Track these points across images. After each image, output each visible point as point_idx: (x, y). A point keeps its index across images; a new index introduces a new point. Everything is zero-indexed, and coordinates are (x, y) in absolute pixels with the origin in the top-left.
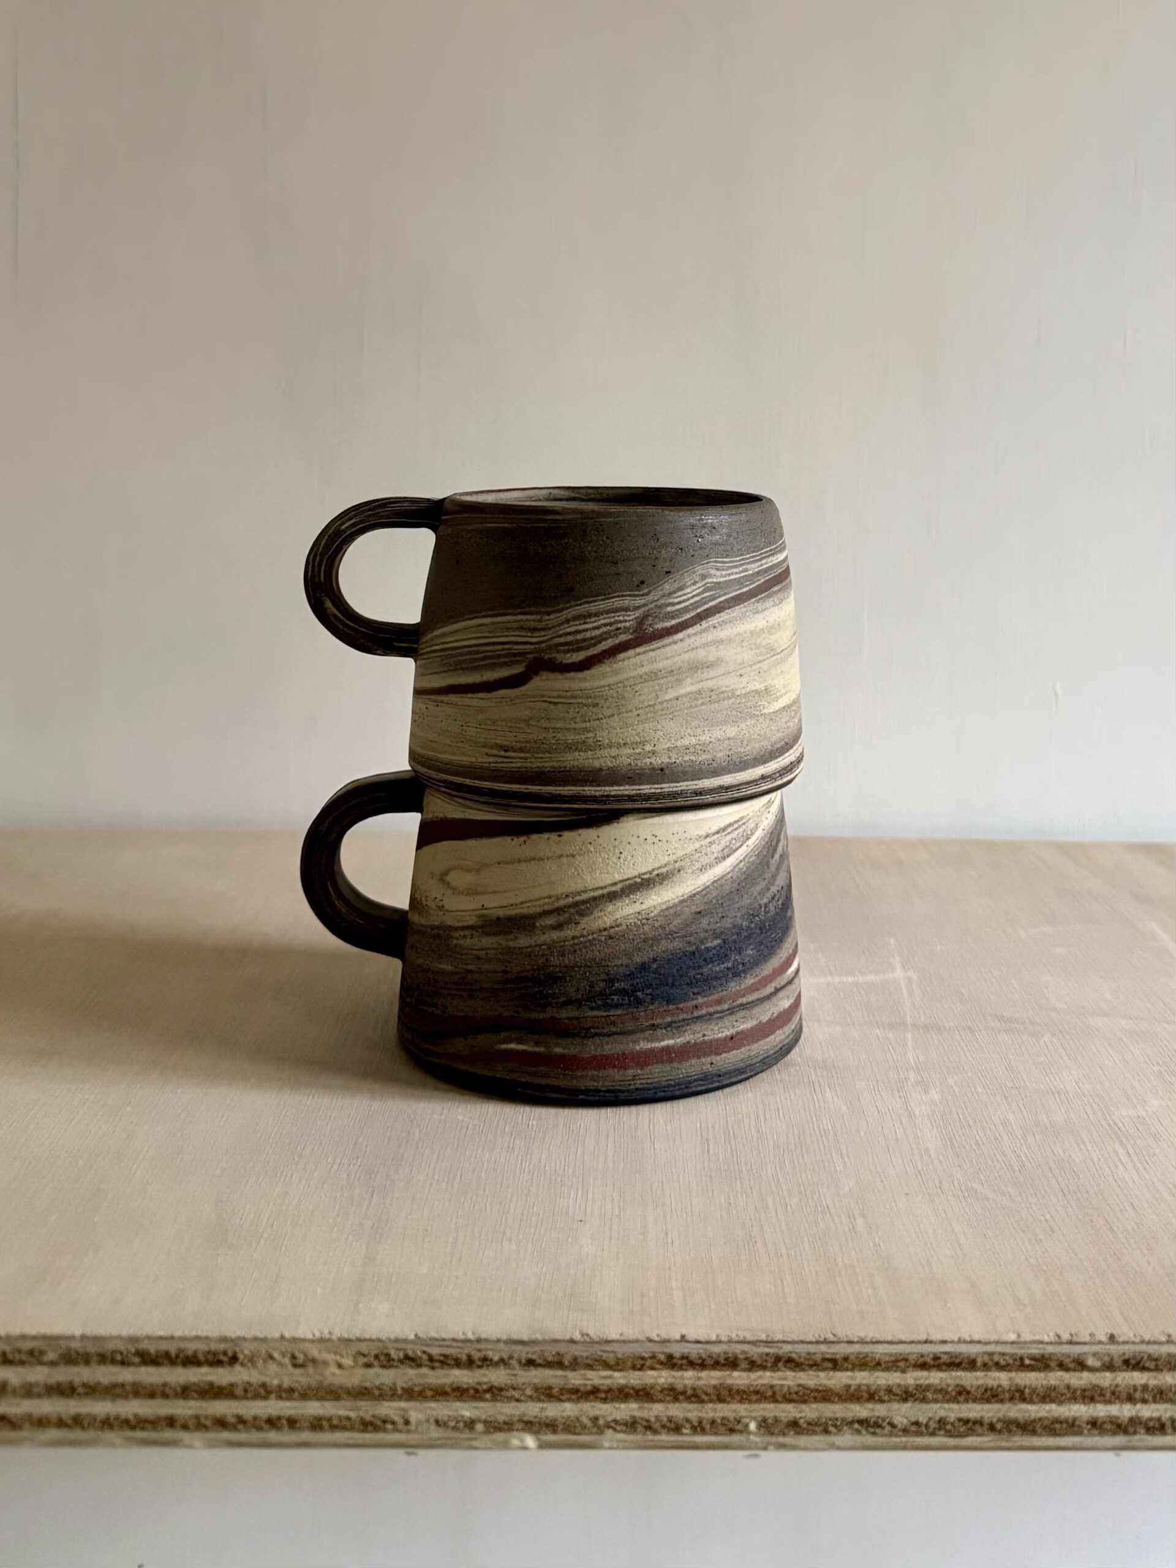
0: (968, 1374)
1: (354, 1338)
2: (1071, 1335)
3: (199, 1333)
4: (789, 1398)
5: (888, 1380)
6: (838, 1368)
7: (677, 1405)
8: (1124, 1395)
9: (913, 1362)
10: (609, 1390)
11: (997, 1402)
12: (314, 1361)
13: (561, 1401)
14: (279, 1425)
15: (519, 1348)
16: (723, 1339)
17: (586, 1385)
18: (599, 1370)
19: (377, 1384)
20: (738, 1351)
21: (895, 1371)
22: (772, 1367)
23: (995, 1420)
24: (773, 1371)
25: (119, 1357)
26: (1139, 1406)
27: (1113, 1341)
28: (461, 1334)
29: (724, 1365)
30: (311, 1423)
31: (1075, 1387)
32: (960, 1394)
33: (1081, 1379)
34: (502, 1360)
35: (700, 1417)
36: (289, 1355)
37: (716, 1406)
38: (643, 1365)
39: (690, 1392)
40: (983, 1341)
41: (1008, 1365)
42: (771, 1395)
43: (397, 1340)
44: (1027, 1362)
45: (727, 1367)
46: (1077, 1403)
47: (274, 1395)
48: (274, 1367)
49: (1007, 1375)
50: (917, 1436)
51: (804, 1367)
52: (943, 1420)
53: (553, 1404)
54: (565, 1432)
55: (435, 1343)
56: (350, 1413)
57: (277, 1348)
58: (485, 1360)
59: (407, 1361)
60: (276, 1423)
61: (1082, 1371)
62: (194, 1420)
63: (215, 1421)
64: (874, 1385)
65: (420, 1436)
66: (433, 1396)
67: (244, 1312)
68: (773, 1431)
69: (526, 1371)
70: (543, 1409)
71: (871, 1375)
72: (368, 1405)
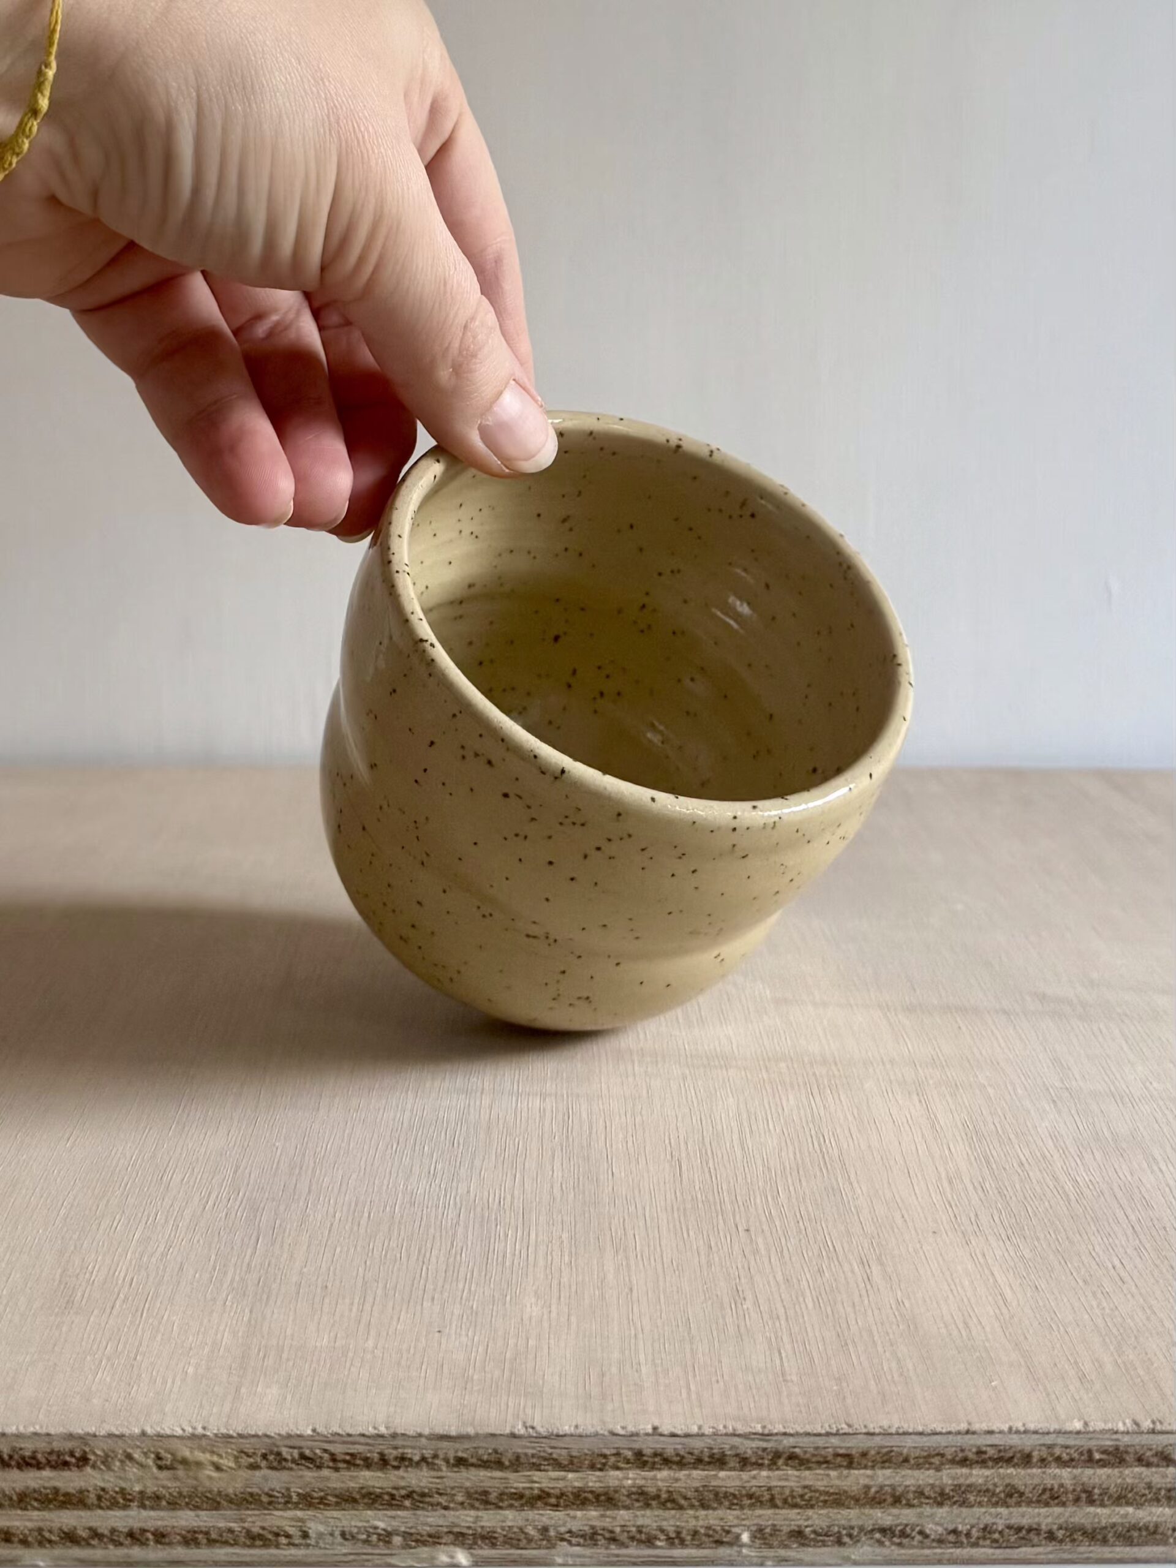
0: (1022, 1472)
1: (235, 1435)
2: (1153, 1422)
3: (38, 1429)
4: (790, 1502)
5: (918, 1480)
6: (854, 1465)
7: (648, 1512)
9: (950, 1457)
10: (562, 1494)
11: (1057, 1505)
12: (184, 1462)
13: (501, 1508)
14: (143, 1540)
15: (445, 1444)
16: (707, 1433)
17: (531, 1488)
18: (546, 1471)
19: (266, 1490)
20: (727, 1446)
21: (928, 1469)
22: (769, 1465)
23: (1055, 1527)
24: (770, 1469)
28: (370, 1429)
29: (709, 1463)
30: (184, 1537)
31: (1159, 1486)
32: (1011, 1496)
33: (1165, 1476)
34: (424, 1459)
35: (678, 1526)
36: (153, 1456)
37: (698, 1514)
38: (604, 1464)
39: (664, 1496)
40: (1041, 1431)
41: (1072, 1460)
42: (771, 1500)
43: (289, 1436)
44: (1097, 1456)
45: (712, 1466)
46: (1161, 1506)
47: (136, 1504)
48: (135, 1470)
49: (1070, 1473)
50: (955, 1547)
51: (811, 1465)
52: (988, 1529)
53: (491, 1512)
54: (507, 1546)
55: (337, 1438)
56: (232, 1525)
57: (138, 1447)
58: (403, 1460)
59: (303, 1462)
60: (140, 1537)
61: (1168, 1466)
62: (36, 1534)
63: (63, 1535)
64: (900, 1486)
65: (322, 1551)
66: (337, 1504)
67: (95, 1401)
68: (771, 1542)
69: (456, 1472)
70: (477, 1519)
71: (897, 1473)
72: (255, 1515)
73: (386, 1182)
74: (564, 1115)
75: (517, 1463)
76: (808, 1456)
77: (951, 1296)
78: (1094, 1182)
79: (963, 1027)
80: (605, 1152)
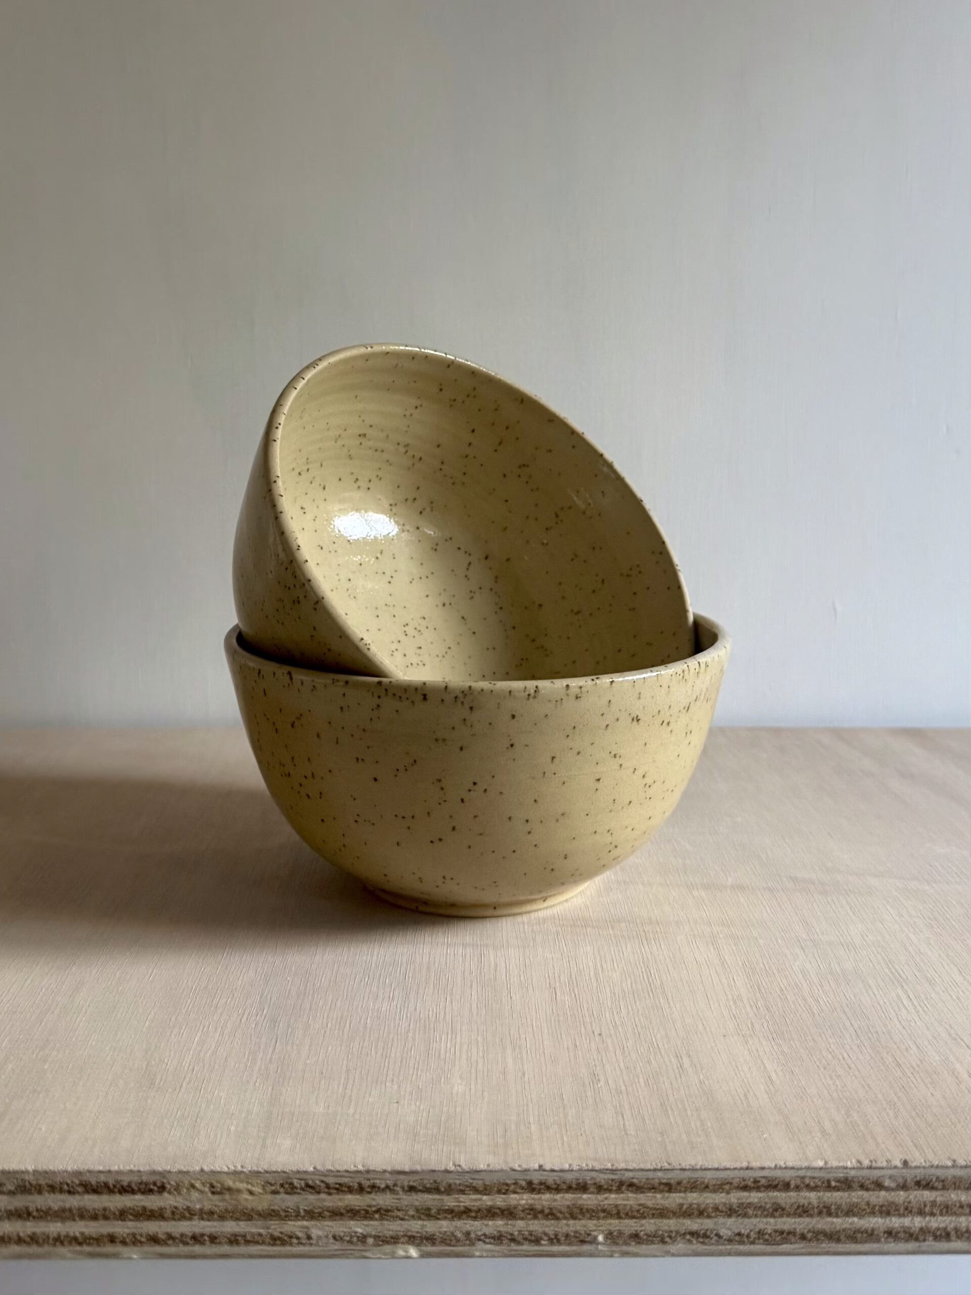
0: (784, 1195)
1: (262, 1171)
2: (871, 1161)
3: (132, 1168)
4: (630, 1214)
5: (715, 1200)
6: (672, 1190)
7: (536, 1222)
8: (915, 1210)
9: (736, 1185)
10: (479, 1210)
11: (807, 1216)
12: (229, 1189)
13: (438, 1219)
14: (202, 1241)
15: (402, 1177)
16: (575, 1169)
17: (459, 1206)
18: (470, 1194)
19: (283, 1208)
20: (587, 1178)
21: (721, 1193)
22: (616, 1190)
23: (806, 1231)
24: (617, 1193)
25: (66, 1187)
26: (927, 1218)
27: (907, 1166)
28: (352, 1166)
29: (576, 1189)
30: (228, 1239)
31: (875, 1203)
32: (776, 1210)
33: (878, 1197)
34: (387, 1187)
35: (556, 1231)
36: (208, 1185)
37: (569, 1223)
38: (507, 1190)
39: (547, 1211)
40: (796, 1167)
41: (817, 1187)
42: (617, 1213)
43: (298, 1172)
44: (833, 1184)
45: (578, 1191)
46: (876, 1217)
47: (197, 1217)
48: (197, 1194)
49: (816, 1195)
50: (739, 1244)
51: (644, 1190)
52: (762, 1232)
53: (432, 1222)
54: (443, 1244)
55: (330, 1173)
56: (262, 1231)
57: (198, 1179)
58: (373, 1187)
59: (308, 1189)
60: (200, 1239)
61: (880, 1190)
62: (131, 1237)
63: (149, 1237)
64: (703, 1204)
65: (321, 1248)
66: (330, 1217)
67: (170, 1149)
68: (618, 1241)
69: (409, 1195)
70: (423, 1226)
71: (701, 1196)
72: (276, 1224)
73: (361, 1004)
74: (478, 958)
75: (449, 1190)
76: (642, 1184)
77: (736, 1078)
78: (830, 1002)
79: (742, 900)
80: (505, 982)
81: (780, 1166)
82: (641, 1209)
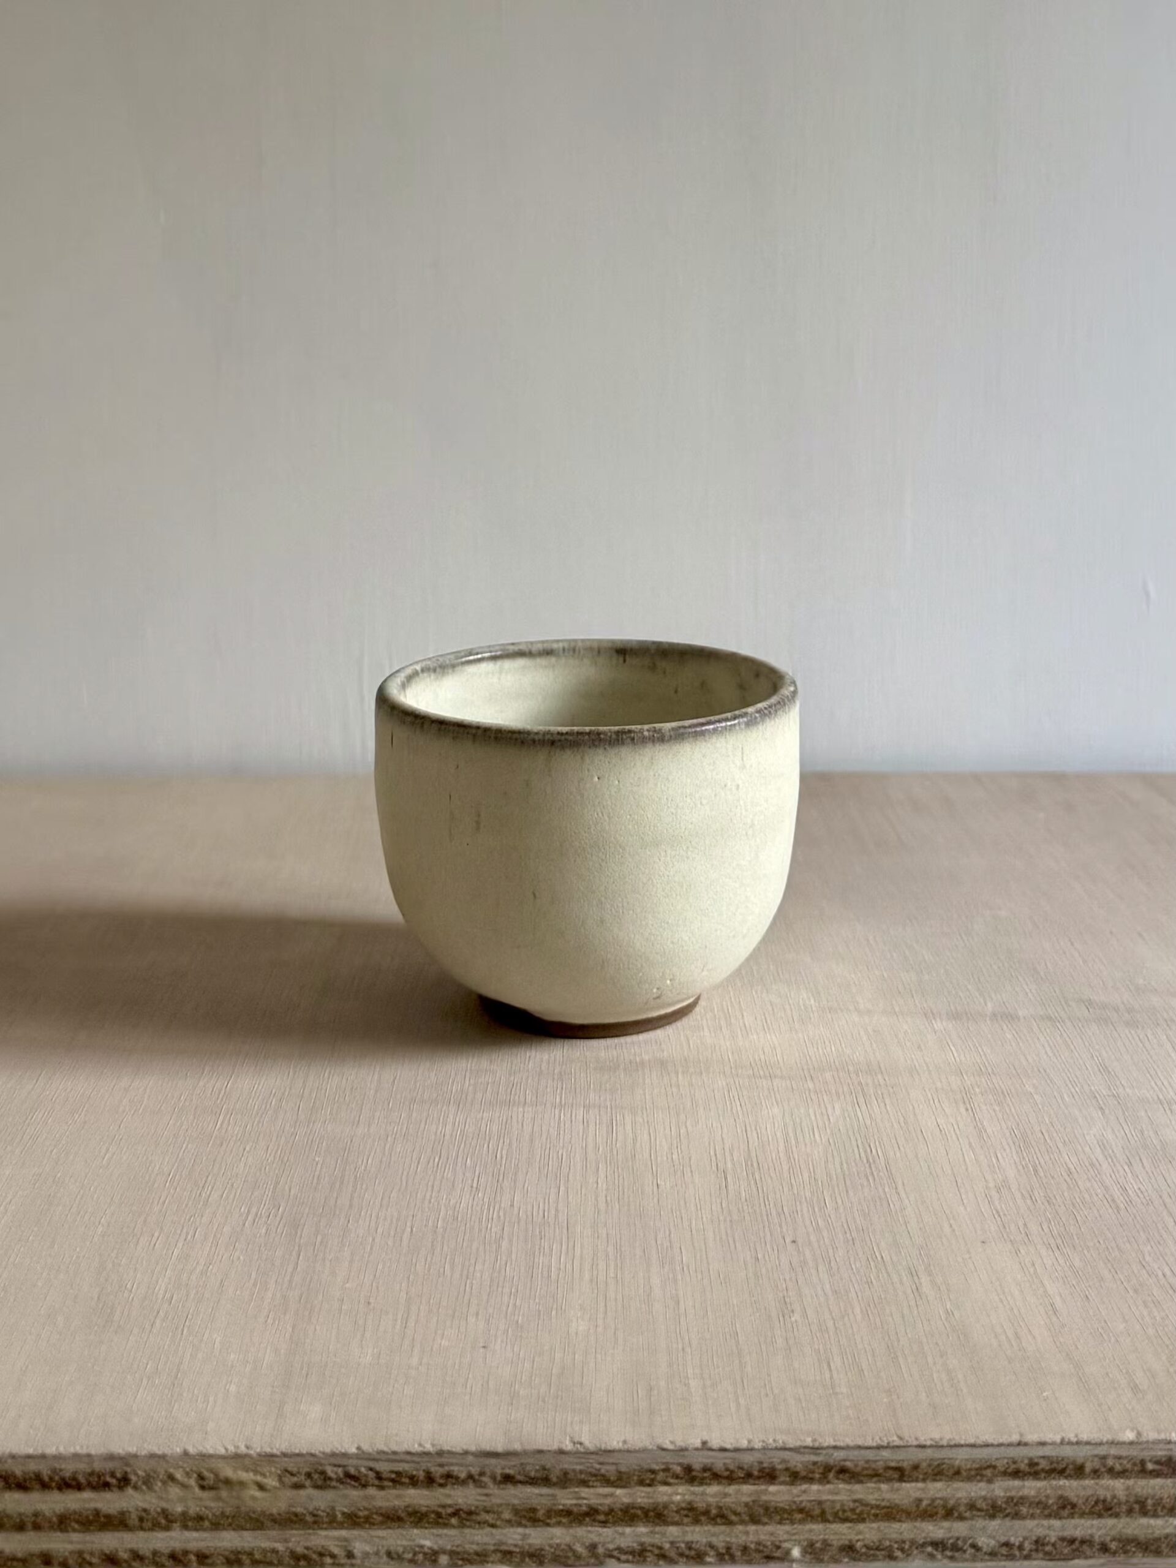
0: (1074, 1483)
1: (278, 1453)
3: (78, 1449)
4: (842, 1516)
5: (969, 1493)
6: (905, 1479)
7: (697, 1529)
9: (1003, 1469)
10: (611, 1511)
11: (1111, 1516)
12: (227, 1482)
13: (548, 1525)
14: (185, 1562)
15: (493, 1461)
16: (756, 1447)
17: (580, 1505)
18: (596, 1487)
19: (311, 1509)
20: (776, 1460)
21: (979, 1481)
22: (820, 1479)
23: (1108, 1539)
24: (820, 1484)
28: (416, 1446)
29: (759, 1478)
30: (227, 1559)
32: (1064, 1507)
34: (470, 1477)
35: (728, 1542)
36: (195, 1475)
37: (748, 1529)
38: (653, 1480)
39: (714, 1512)
40: (1093, 1442)
41: (1125, 1471)
42: (821, 1514)
43: (333, 1455)
44: (1150, 1466)
45: (762, 1480)
47: (178, 1524)
48: (177, 1490)
49: (1124, 1483)
50: (1007, 1560)
51: (861, 1478)
52: (1041, 1541)
53: (539, 1529)
55: (383, 1457)
56: (276, 1545)
57: (180, 1467)
58: (449, 1478)
59: (349, 1480)
60: (182, 1558)
62: (76, 1556)
63: (104, 1557)
64: (952, 1498)
67: (136, 1420)
68: (821, 1557)
69: (503, 1489)
70: (525, 1537)
71: (948, 1486)
72: (301, 1535)
73: (428, 1197)
74: (607, 1126)
75: (565, 1480)
76: (858, 1469)
77: (1001, 1307)
78: (1143, 1189)
79: (1009, 1036)
80: (650, 1163)
81: (1069, 1439)
82: (857, 1507)
